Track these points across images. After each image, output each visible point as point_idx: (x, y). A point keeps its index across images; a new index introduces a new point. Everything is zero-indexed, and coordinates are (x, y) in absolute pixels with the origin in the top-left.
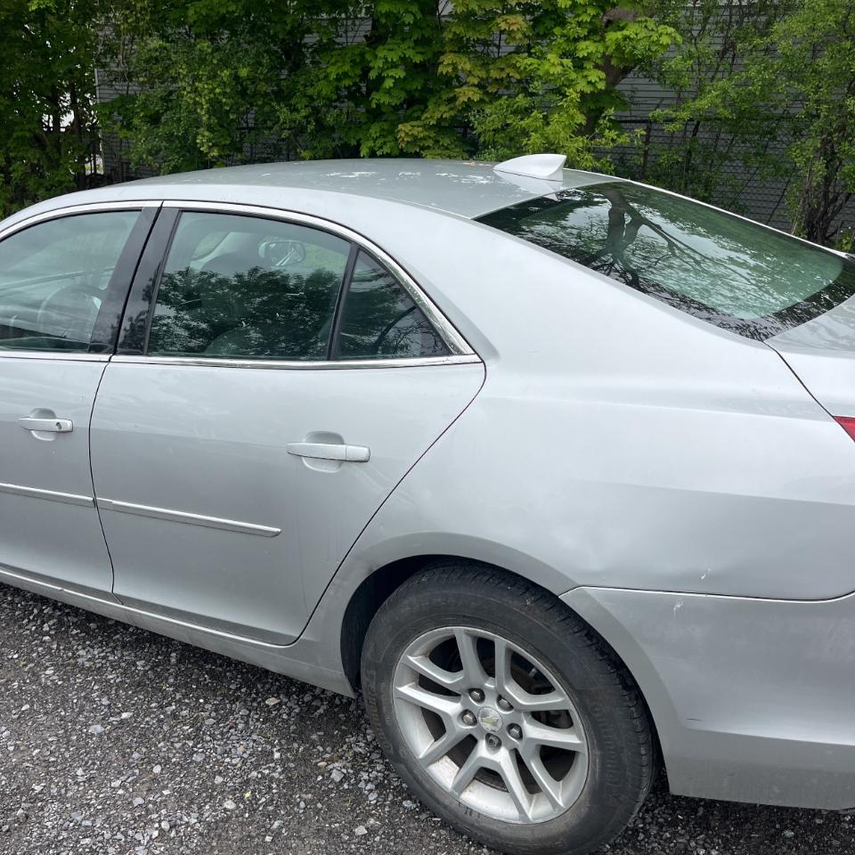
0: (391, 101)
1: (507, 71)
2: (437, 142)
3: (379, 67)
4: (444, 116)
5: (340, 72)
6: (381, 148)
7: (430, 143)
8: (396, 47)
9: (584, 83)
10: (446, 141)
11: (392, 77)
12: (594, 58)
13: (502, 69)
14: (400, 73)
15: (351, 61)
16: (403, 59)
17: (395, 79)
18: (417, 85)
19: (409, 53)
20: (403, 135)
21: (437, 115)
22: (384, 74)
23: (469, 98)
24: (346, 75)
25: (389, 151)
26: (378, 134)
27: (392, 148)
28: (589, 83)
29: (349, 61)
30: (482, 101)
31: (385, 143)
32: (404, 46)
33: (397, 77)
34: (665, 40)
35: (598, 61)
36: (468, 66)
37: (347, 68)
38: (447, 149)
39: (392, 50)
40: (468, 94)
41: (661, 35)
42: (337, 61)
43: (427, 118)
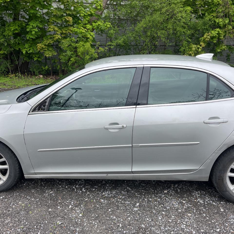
0: (33, 37)
1: (68, 31)
2: (48, 49)
3: (31, 28)
4: (51, 42)
6: (29, 51)
7: (46, 49)
8: (35, 23)
9: (90, 35)
10: (51, 49)
11: (34, 31)
12: (90, 29)
13: (66, 31)
14: (36, 30)
18: (40, 33)
19: (38, 25)
20: (39, 47)
21: (48, 42)
22: (32, 30)
23: (59, 38)
24: (16, 29)
25: (32, 52)
26: (28, 47)
27: (32, 51)
29: (17, 25)
30: (61, 39)
32: (38, 22)
33: (36, 31)
35: (91, 30)
36: (57, 29)
37: (17, 27)
38: (51, 51)
39: (34, 23)
40: (58, 37)
41: (107, 25)
42: (13, 26)
43: (45, 43)
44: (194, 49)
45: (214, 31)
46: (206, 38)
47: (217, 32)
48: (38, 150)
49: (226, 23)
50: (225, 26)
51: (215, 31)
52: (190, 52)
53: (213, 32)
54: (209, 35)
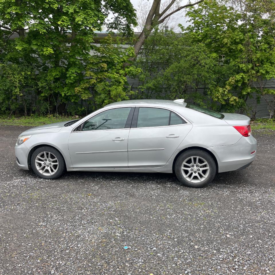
0: (72, 82)
1: (103, 76)
2: (84, 92)
4: (87, 86)
5: (56, 74)
6: (67, 93)
7: (83, 92)
10: (87, 92)
12: (123, 74)
13: (101, 76)
15: (59, 71)
16: (76, 72)
17: (74, 76)
18: (78, 78)
19: (77, 71)
20: (77, 90)
21: (85, 86)
22: (71, 75)
24: (57, 75)
25: (70, 94)
26: (66, 90)
28: (123, 80)
30: (97, 83)
31: (68, 92)
32: (76, 69)
34: (139, 71)
36: (93, 75)
37: (58, 73)
38: (87, 94)
39: (73, 70)
40: (93, 81)
41: (138, 70)
42: (55, 72)
43: (82, 86)
44: (220, 91)
46: (231, 81)
47: (241, 76)
48: (76, 153)
49: (249, 68)
50: (248, 71)
51: (239, 75)
52: (217, 94)
53: (237, 76)
54: (233, 79)
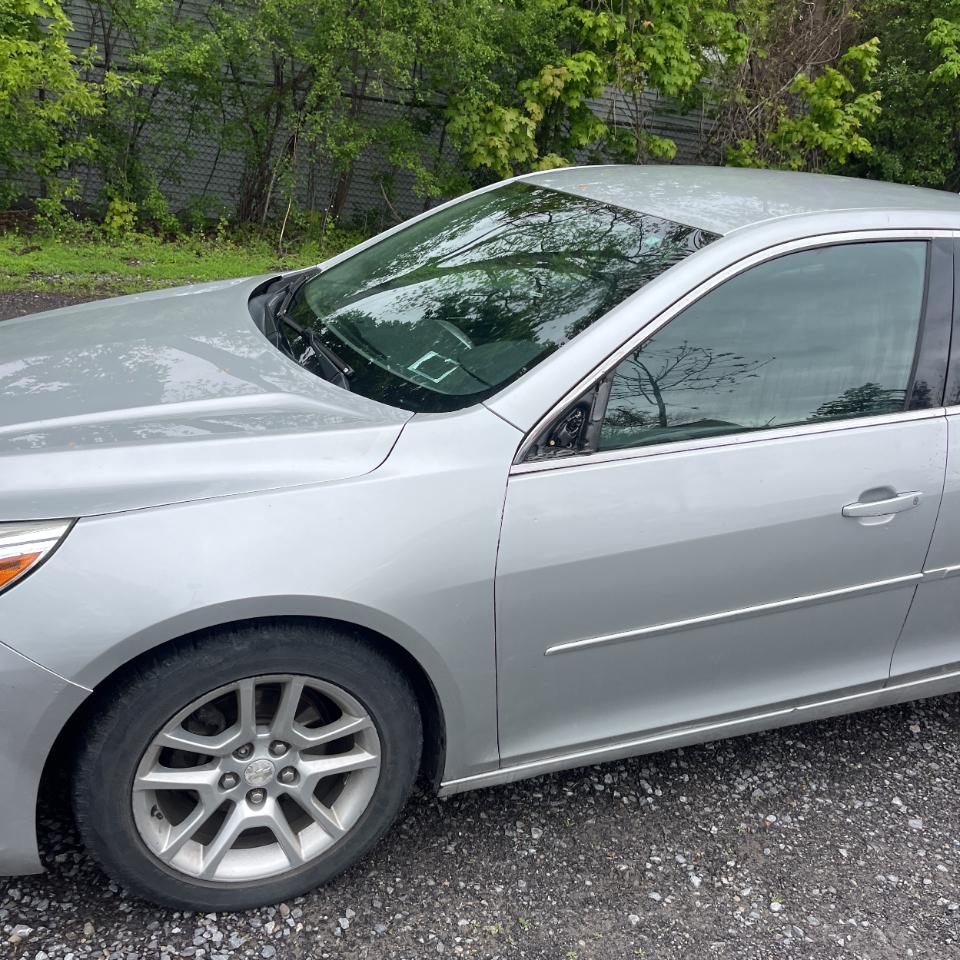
44: (509, 127)
45: (574, 59)
46: (552, 85)
47: (587, 67)
48: (549, 650)
49: (618, 32)
50: (611, 46)
51: (579, 60)
52: (496, 139)
53: (570, 63)
54: (558, 76)
